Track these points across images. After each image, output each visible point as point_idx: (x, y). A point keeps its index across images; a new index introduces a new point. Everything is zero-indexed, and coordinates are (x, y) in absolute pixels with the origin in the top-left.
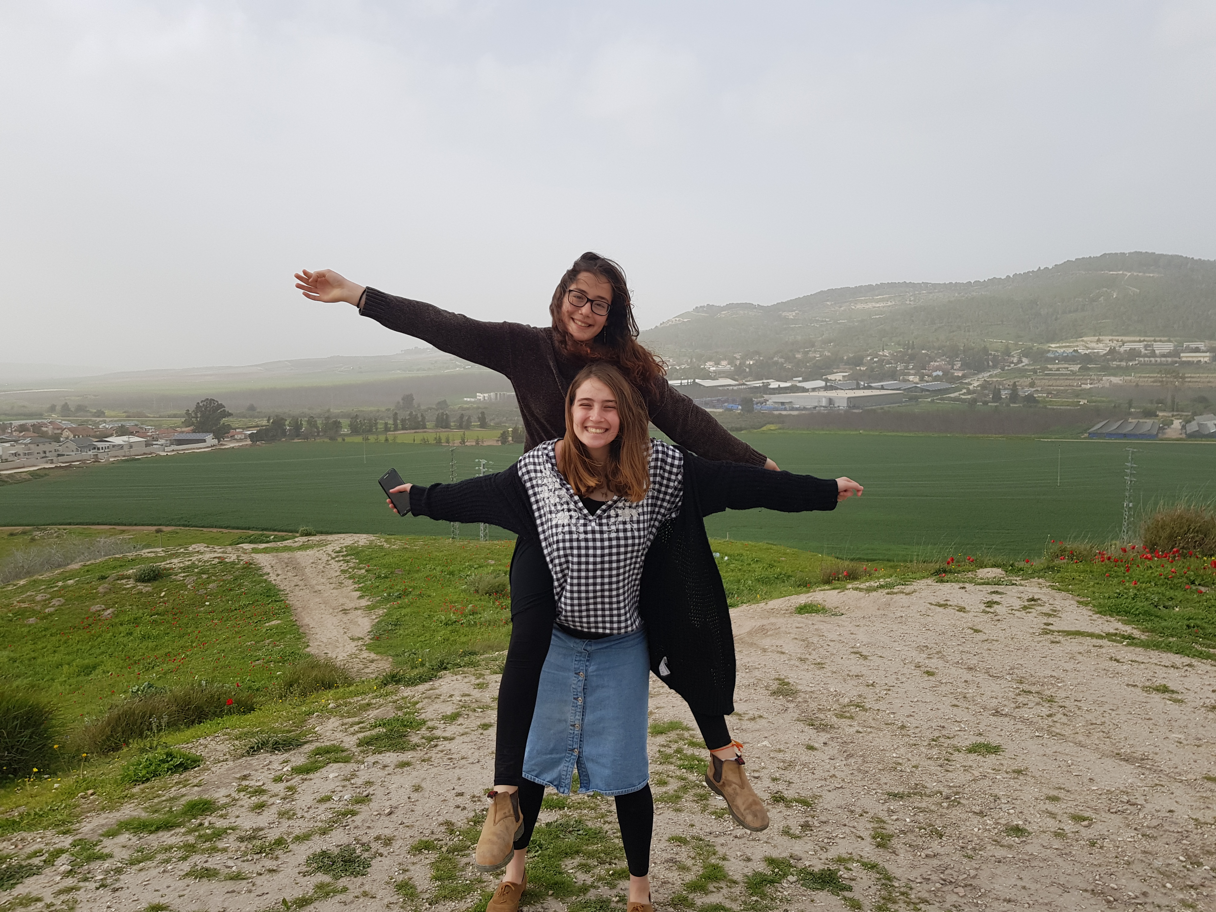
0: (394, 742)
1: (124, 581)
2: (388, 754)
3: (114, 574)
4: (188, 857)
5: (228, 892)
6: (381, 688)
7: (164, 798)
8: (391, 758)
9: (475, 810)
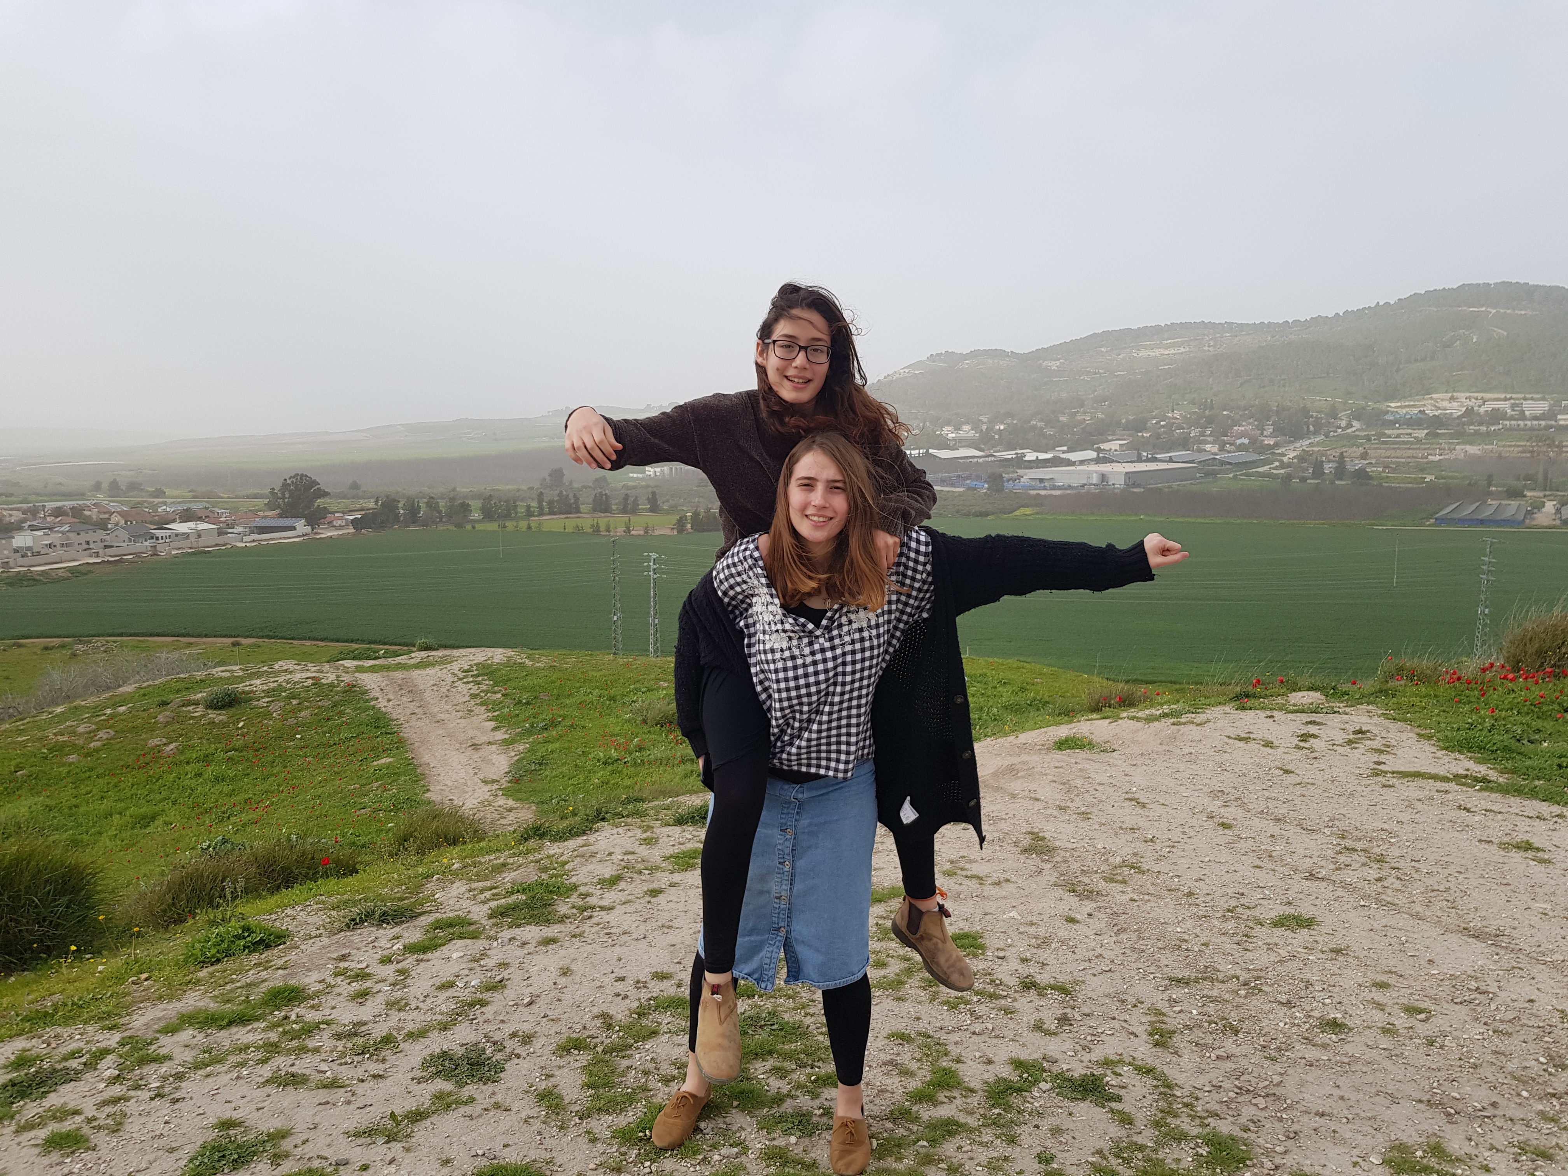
0: (536, 913)
1: (191, 708)
2: (528, 928)
3: (178, 699)
4: (269, 1059)
5: (320, 1104)
6: (521, 844)
7: (239, 984)
8: (532, 932)
9: (639, 999)
